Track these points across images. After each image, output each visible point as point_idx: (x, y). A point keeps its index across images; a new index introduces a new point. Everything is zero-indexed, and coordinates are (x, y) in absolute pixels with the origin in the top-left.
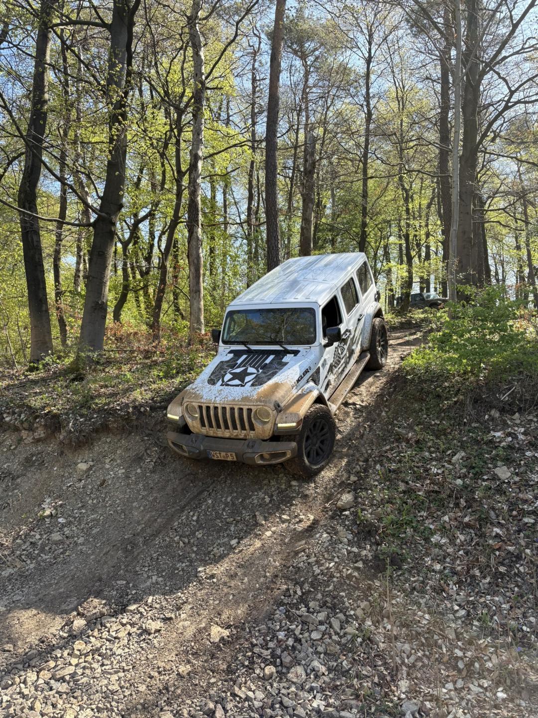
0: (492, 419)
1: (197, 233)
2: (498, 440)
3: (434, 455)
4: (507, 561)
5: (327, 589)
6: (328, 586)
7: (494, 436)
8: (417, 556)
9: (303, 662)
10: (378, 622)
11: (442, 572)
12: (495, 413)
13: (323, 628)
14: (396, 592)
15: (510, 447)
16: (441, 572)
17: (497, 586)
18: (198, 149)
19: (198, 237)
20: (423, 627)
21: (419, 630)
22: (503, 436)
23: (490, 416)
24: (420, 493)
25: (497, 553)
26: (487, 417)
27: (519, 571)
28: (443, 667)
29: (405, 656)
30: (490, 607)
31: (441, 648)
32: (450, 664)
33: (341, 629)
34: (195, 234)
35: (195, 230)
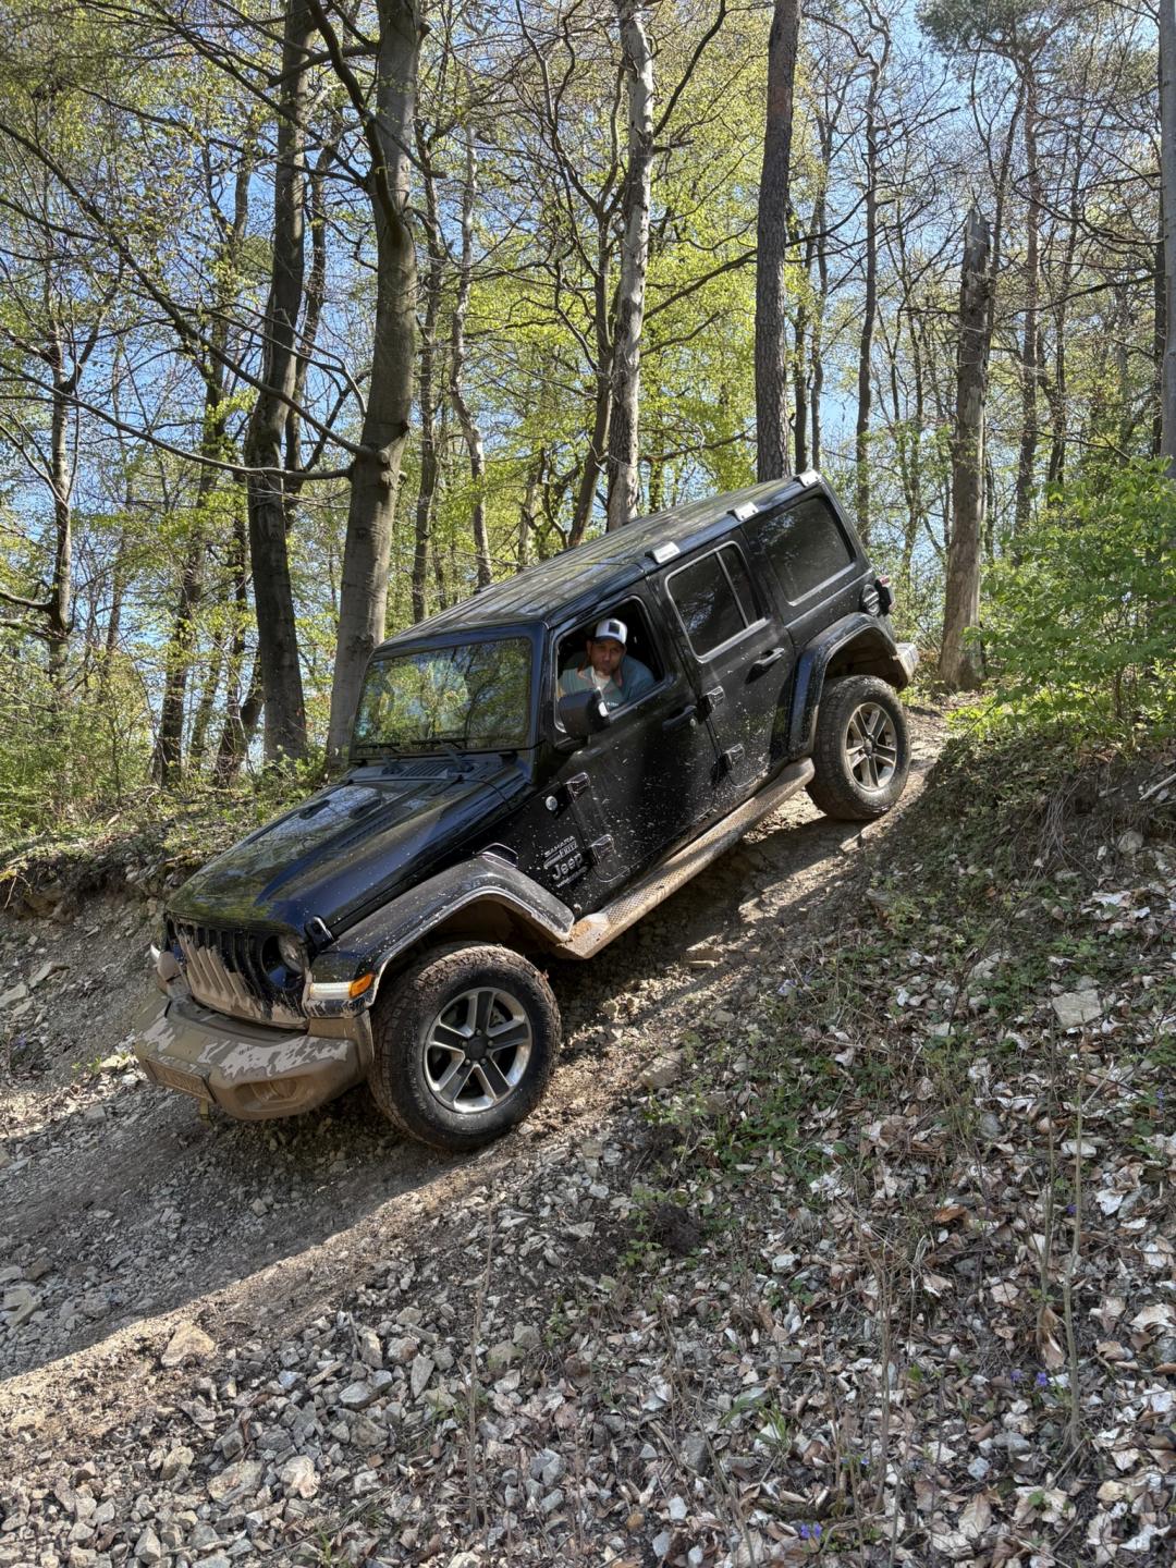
0: (1116, 857)
1: (624, 477)
2: (1107, 916)
3: (930, 959)
4: (970, 1263)
5: (468, 1283)
6: (475, 1274)
7: (1100, 906)
8: (751, 1227)
9: (269, 1454)
10: (538, 1385)
11: (788, 1275)
12: (1130, 842)
13: (384, 1377)
14: (644, 1313)
15: (1134, 937)
16: (786, 1275)
17: (905, 1334)
18: (631, 288)
19: (627, 485)
20: (634, 1419)
21: (618, 1424)
22: (1126, 904)
23: (1110, 849)
24: (840, 1058)
25: (944, 1236)
26: (1102, 851)
27: (989, 1299)
28: (618, 1541)
29: (533, 1486)
30: (843, 1393)
31: (643, 1487)
32: (642, 1536)
33: (428, 1386)
34: (620, 479)
35: (621, 471)
